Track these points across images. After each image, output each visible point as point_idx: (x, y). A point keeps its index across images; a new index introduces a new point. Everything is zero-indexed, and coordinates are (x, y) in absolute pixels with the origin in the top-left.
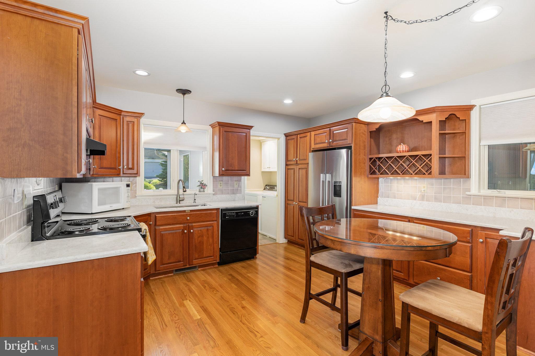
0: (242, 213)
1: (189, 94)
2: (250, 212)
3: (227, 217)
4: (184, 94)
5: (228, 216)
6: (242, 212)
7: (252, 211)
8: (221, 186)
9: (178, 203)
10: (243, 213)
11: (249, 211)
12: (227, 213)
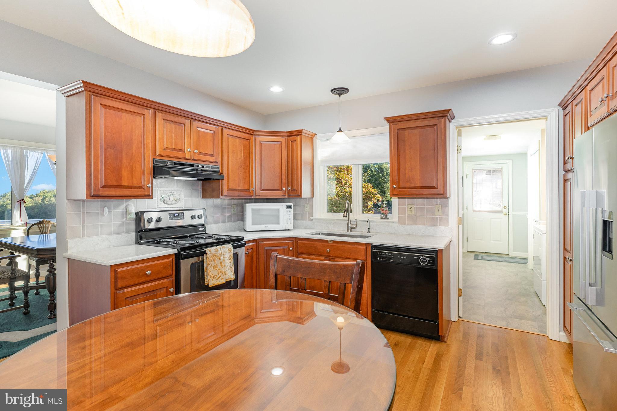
0: (403, 257)
1: (347, 93)
2: (420, 257)
3: (378, 259)
4: (340, 94)
5: (380, 257)
6: (404, 255)
7: (422, 256)
8: (411, 211)
9: (349, 231)
10: (405, 257)
11: (417, 256)
12: (378, 253)
